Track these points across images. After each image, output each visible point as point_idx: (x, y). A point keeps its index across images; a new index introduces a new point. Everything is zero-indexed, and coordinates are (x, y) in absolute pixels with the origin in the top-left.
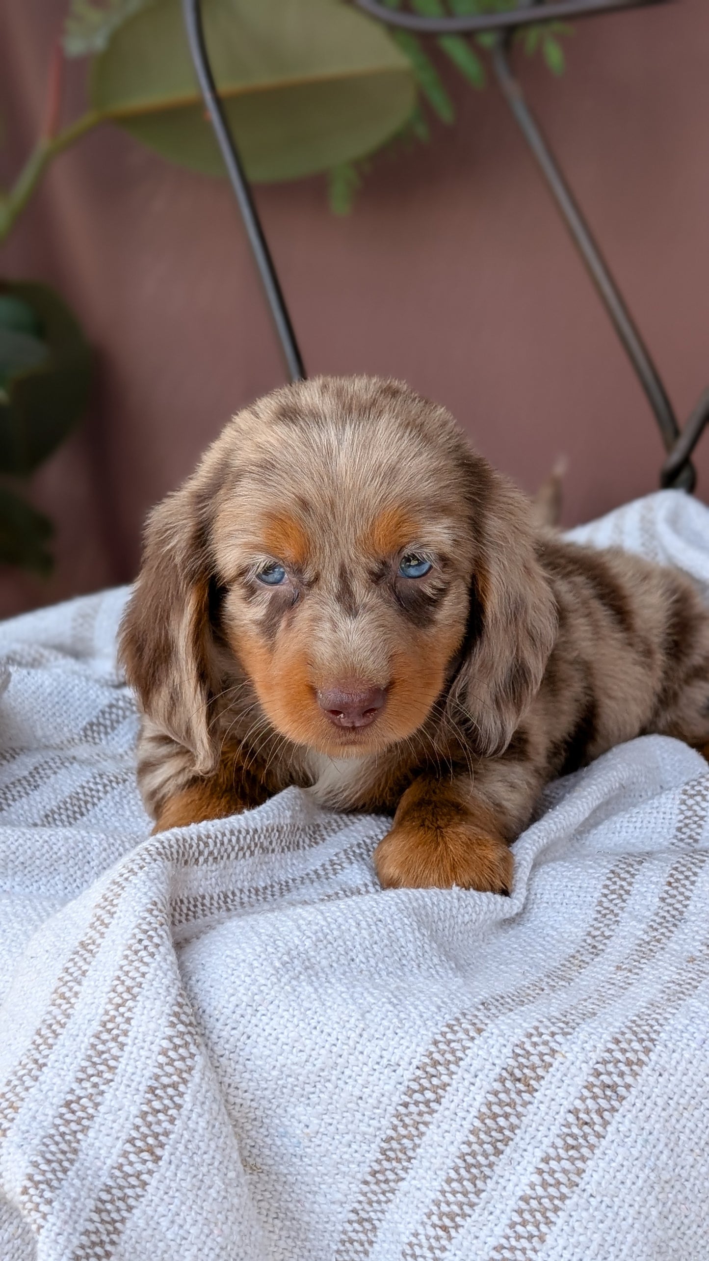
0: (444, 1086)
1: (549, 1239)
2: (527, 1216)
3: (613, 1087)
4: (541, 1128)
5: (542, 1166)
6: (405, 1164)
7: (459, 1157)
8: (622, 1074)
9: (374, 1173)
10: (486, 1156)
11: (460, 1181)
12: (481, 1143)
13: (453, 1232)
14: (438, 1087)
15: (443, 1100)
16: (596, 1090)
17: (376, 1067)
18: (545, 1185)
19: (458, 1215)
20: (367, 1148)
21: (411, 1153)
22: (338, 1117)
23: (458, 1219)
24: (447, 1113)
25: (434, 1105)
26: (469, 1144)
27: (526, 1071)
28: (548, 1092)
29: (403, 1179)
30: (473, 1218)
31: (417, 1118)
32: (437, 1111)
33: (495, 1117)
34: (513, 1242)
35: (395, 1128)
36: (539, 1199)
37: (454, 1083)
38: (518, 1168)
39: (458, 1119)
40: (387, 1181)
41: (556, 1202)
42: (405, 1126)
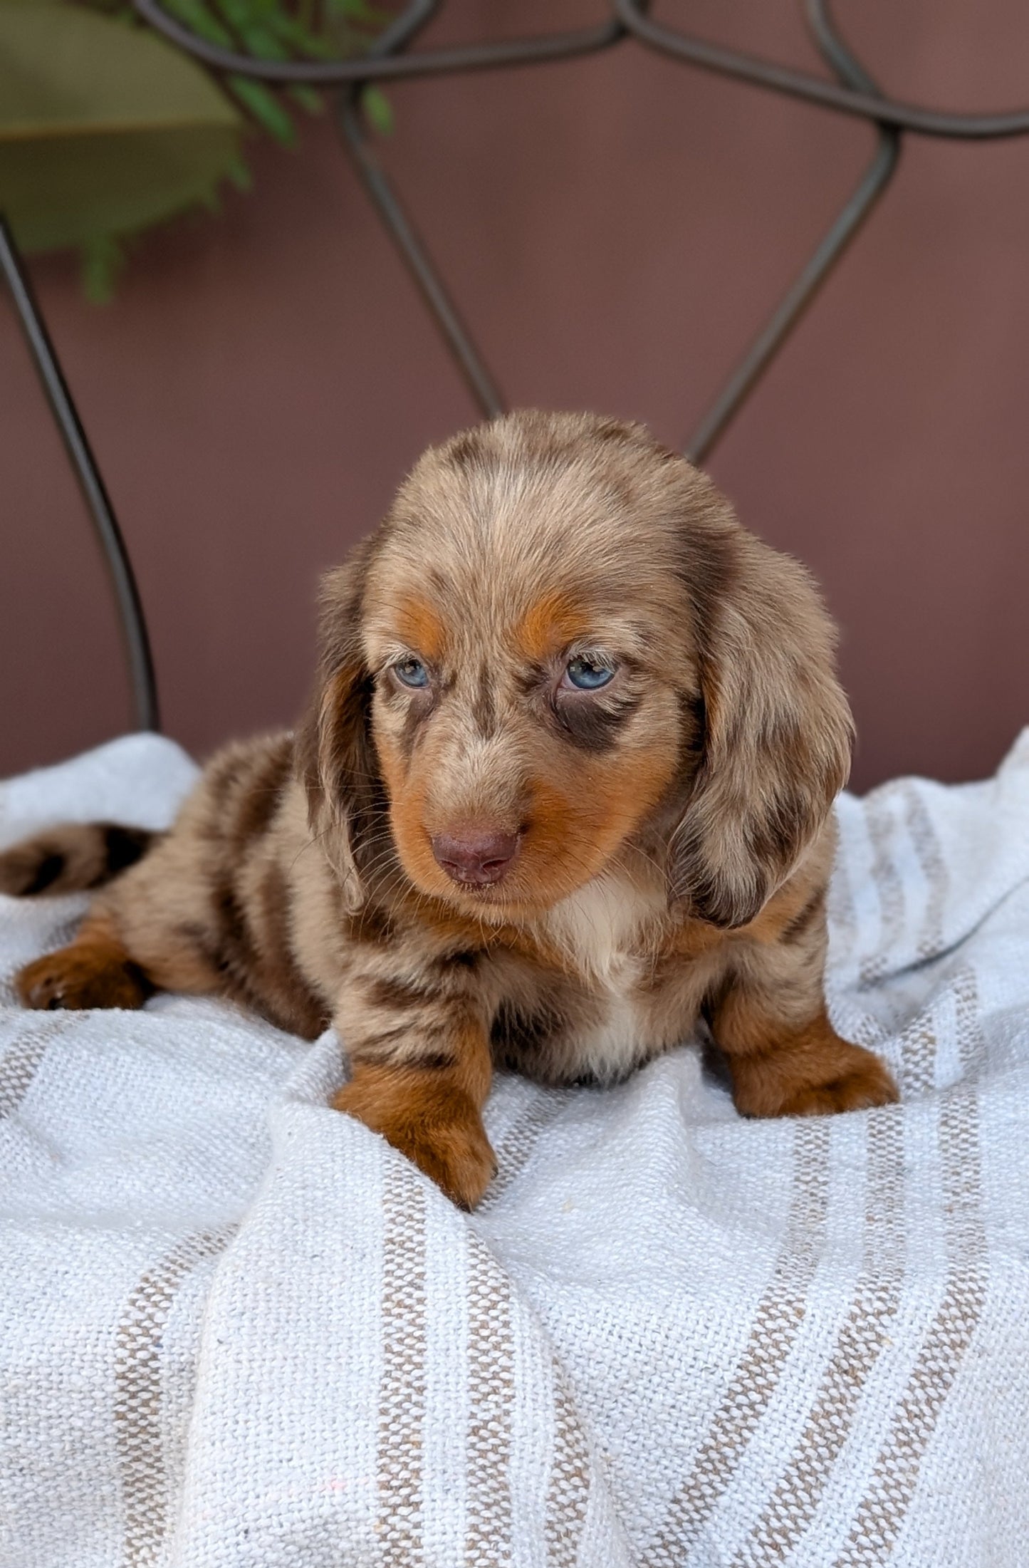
0: (770, 1386)
1: (897, 1547)
2: (869, 1524)
3: (939, 1374)
4: (871, 1424)
5: (880, 1466)
6: (725, 1475)
7: (791, 1465)
8: (946, 1359)
9: (686, 1490)
10: (820, 1459)
11: (793, 1491)
12: (815, 1446)
13: (786, 1550)
14: (763, 1386)
15: (769, 1401)
16: (924, 1378)
17: (691, 1371)
18: (886, 1487)
19: (792, 1530)
20: (680, 1462)
21: (732, 1463)
22: (645, 1432)
23: (792, 1535)
24: (775, 1415)
25: (760, 1408)
26: (802, 1448)
27: (852, 1361)
28: (875, 1384)
29: (722, 1493)
30: (809, 1531)
31: (741, 1423)
32: (763, 1414)
33: (828, 1415)
34: (856, 1555)
35: (714, 1436)
36: (880, 1503)
37: (782, 1380)
38: (853, 1471)
39: (788, 1421)
40: (702, 1497)
41: (901, 1505)
42: (726, 1432)
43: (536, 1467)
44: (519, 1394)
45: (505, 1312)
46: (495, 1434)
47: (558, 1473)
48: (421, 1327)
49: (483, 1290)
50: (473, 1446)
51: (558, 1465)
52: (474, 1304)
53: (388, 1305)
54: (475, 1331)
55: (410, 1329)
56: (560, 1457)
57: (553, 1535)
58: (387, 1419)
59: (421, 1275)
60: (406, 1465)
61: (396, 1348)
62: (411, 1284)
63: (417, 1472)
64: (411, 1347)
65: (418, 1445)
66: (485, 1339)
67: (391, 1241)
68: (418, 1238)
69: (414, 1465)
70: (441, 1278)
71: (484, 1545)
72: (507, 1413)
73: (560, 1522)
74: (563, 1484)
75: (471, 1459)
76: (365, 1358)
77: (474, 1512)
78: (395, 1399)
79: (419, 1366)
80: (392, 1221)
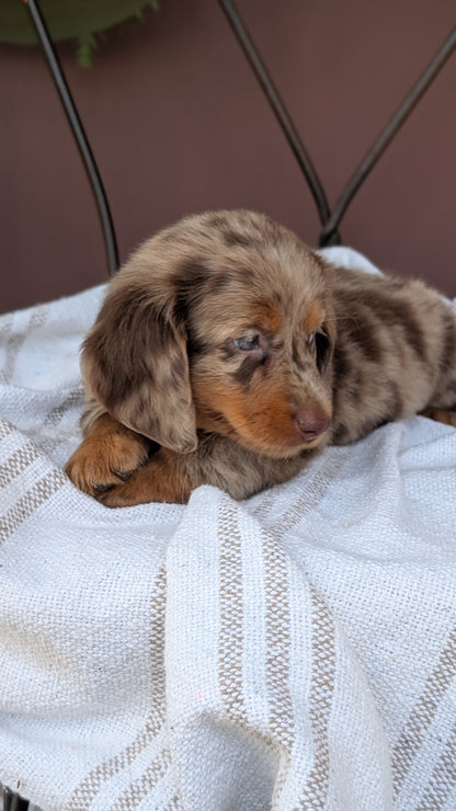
43: (303, 682)
44: (293, 642)
45: (285, 598)
46: (281, 663)
47: (314, 683)
48: (241, 605)
49: (273, 585)
50: (269, 669)
51: (314, 679)
52: (269, 593)
53: (223, 592)
54: (269, 608)
55: (235, 606)
56: (316, 675)
57: (314, 717)
58: (222, 656)
59: (240, 576)
60: (233, 679)
61: (227, 616)
62: (235, 581)
63: (239, 683)
64: (235, 616)
65: (239, 669)
66: (275, 612)
67: (223, 557)
68: (237, 555)
69: (238, 679)
70: (251, 578)
71: (279, 720)
72: (287, 652)
73: (317, 709)
74: (318, 689)
75: (268, 677)
76: (211, 622)
77: (272, 703)
78: (226, 644)
79: (240, 626)
80: (223, 545)
